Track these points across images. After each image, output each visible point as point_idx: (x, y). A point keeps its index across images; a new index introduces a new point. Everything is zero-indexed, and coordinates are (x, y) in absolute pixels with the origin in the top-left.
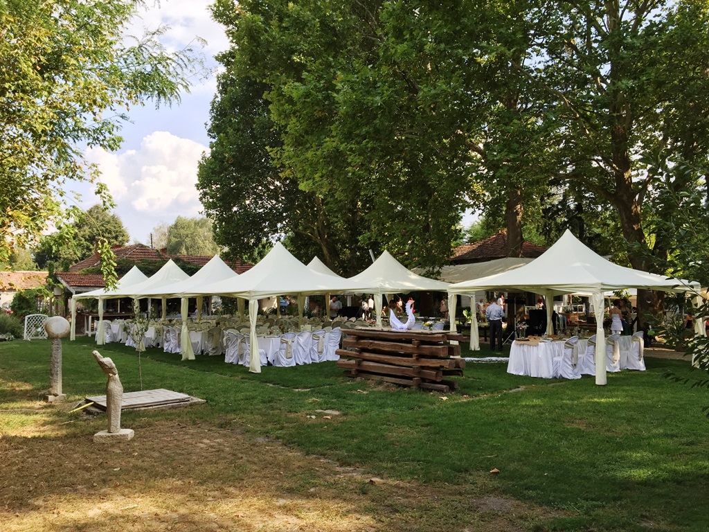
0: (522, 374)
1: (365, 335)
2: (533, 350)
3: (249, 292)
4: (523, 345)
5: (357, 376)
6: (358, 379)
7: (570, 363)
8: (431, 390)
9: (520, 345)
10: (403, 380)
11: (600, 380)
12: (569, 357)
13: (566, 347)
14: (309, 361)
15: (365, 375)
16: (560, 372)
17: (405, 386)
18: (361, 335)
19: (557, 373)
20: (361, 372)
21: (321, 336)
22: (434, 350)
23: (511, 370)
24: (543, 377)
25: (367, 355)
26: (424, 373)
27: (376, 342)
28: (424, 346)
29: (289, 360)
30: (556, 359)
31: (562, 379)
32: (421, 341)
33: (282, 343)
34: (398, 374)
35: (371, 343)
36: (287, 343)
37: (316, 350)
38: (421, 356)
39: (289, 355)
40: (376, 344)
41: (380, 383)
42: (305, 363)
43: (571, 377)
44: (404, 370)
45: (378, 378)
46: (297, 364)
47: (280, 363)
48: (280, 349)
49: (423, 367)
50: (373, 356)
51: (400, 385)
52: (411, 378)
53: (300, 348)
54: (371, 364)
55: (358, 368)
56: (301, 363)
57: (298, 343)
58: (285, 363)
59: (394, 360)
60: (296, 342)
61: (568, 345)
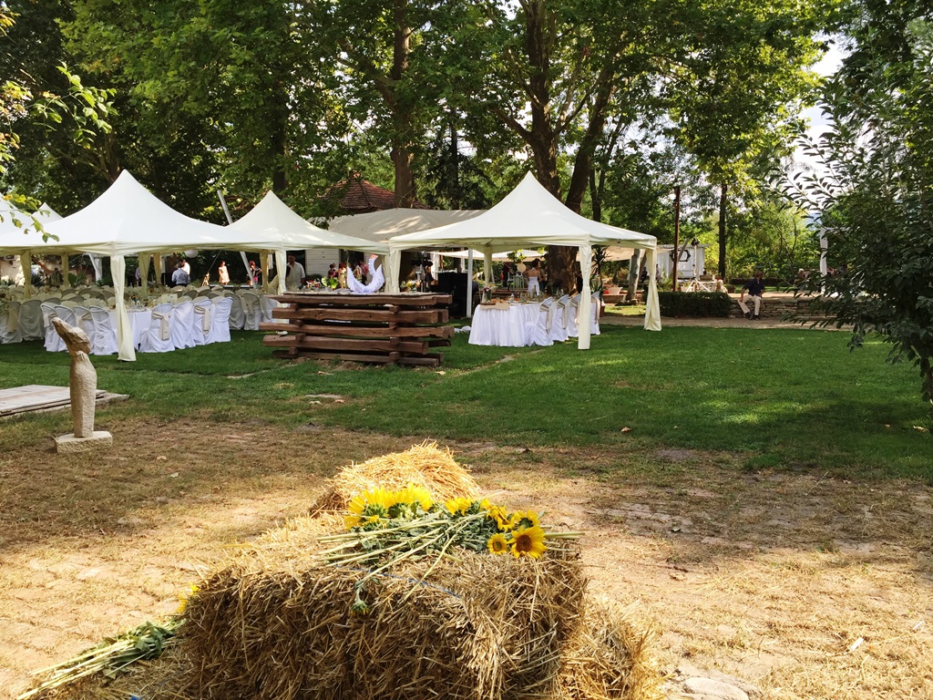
0: (488, 343)
1: (312, 302)
2: (503, 315)
3: (110, 244)
4: (491, 309)
5: (296, 356)
6: (301, 360)
7: (544, 328)
8: (413, 366)
9: (487, 310)
10: (372, 357)
11: (584, 344)
12: (544, 321)
13: (542, 310)
14: (192, 344)
15: (308, 354)
16: (534, 339)
17: (375, 364)
18: (304, 302)
19: (529, 340)
20: (303, 350)
21: (207, 309)
22: (421, 316)
23: (474, 339)
24: (515, 346)
25: (312, 328)
26: (405, 345)
27: (329, 310)
28: (405, 312)
29: (166, 343)
30: (528, 324)
31: (536, 346)
32: (400, 305)
33: (154, 318)
34: (364, 349)
35: (321, 312)
36: (162, 318)
37: (200, 328)
38: (400, 325)
39: (165, 336)
40: (329, 313)
41: (337, 363)
42: (187, 346)
43: (545, 344)
44: (373, 344)
45: (333, 356)
46: (176, 348)
47: (151, 347)
48: (152, 327)
49: (402, 339)
50: (322, 328)
51: (367, 364)
52: (387, 354)
53: (179, 326)
54: (321, 339)
55: (300, 346)
56: (182, 347)
57: (175, 317)
58: (161, 347)
59: (358, 332)
60: (172, 317)
61: (545, 307)
